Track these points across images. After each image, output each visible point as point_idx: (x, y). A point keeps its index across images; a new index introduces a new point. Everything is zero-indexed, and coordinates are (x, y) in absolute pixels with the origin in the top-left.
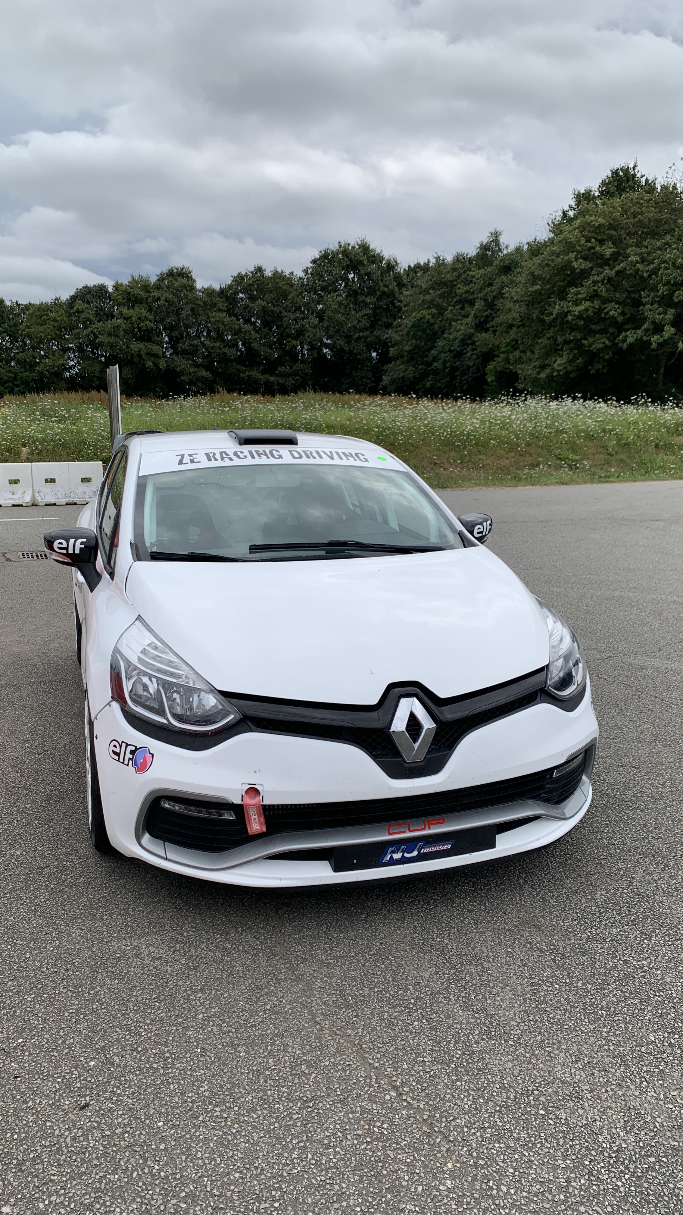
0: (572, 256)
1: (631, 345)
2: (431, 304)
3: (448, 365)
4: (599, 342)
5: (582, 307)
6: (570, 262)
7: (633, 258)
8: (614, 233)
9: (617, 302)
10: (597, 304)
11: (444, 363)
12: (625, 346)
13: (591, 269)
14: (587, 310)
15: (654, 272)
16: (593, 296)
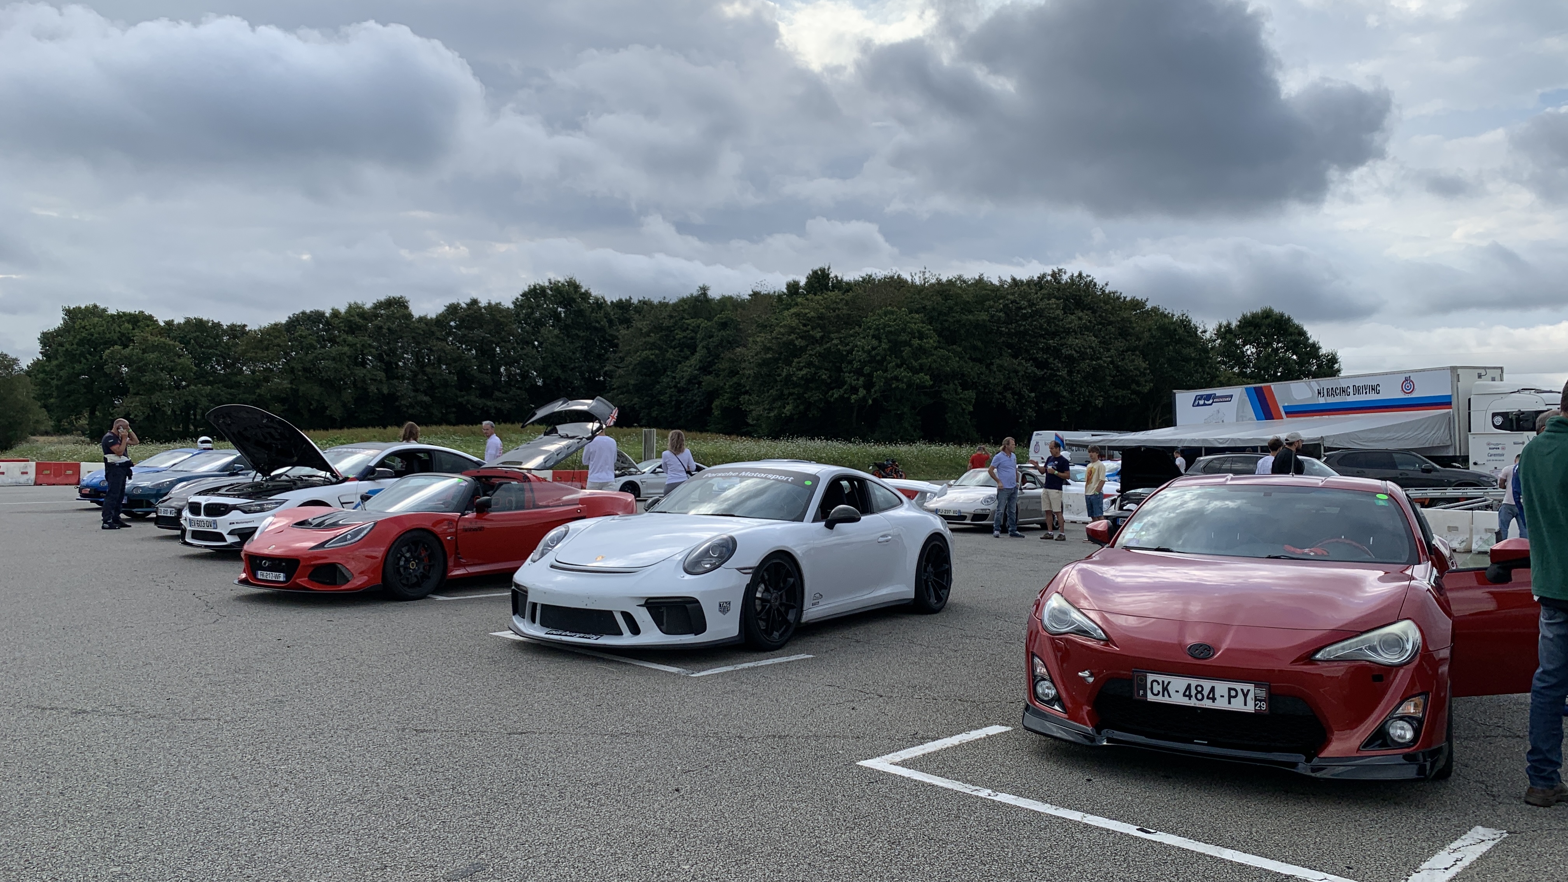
0: (793, 336)
1: (836, 399)
2: (653, 346)
3: (674, 398)
4: (814, 396)
5: (804, 372)
6: (792, 340)
7: (835, 342)
8: (821, 322)
9: (826, 370)
10: (813, 370)
11: (671, 396)
12: (832, 400)
13: (807, 346)
14: (807, 374)
15: (850, 352)
16: (810, 364)
